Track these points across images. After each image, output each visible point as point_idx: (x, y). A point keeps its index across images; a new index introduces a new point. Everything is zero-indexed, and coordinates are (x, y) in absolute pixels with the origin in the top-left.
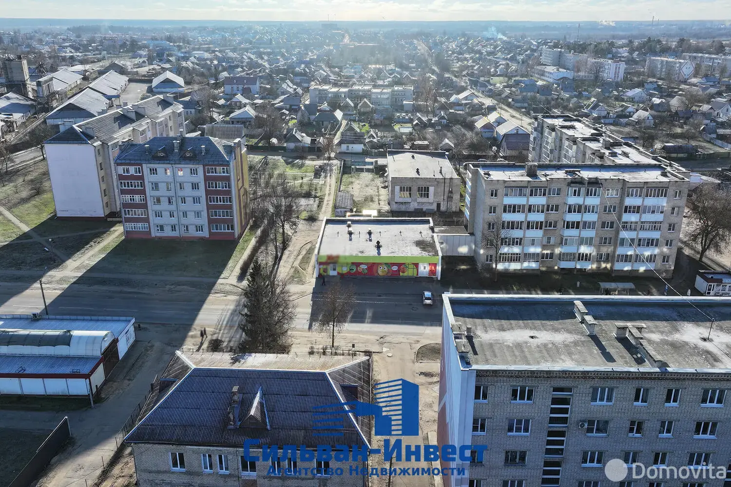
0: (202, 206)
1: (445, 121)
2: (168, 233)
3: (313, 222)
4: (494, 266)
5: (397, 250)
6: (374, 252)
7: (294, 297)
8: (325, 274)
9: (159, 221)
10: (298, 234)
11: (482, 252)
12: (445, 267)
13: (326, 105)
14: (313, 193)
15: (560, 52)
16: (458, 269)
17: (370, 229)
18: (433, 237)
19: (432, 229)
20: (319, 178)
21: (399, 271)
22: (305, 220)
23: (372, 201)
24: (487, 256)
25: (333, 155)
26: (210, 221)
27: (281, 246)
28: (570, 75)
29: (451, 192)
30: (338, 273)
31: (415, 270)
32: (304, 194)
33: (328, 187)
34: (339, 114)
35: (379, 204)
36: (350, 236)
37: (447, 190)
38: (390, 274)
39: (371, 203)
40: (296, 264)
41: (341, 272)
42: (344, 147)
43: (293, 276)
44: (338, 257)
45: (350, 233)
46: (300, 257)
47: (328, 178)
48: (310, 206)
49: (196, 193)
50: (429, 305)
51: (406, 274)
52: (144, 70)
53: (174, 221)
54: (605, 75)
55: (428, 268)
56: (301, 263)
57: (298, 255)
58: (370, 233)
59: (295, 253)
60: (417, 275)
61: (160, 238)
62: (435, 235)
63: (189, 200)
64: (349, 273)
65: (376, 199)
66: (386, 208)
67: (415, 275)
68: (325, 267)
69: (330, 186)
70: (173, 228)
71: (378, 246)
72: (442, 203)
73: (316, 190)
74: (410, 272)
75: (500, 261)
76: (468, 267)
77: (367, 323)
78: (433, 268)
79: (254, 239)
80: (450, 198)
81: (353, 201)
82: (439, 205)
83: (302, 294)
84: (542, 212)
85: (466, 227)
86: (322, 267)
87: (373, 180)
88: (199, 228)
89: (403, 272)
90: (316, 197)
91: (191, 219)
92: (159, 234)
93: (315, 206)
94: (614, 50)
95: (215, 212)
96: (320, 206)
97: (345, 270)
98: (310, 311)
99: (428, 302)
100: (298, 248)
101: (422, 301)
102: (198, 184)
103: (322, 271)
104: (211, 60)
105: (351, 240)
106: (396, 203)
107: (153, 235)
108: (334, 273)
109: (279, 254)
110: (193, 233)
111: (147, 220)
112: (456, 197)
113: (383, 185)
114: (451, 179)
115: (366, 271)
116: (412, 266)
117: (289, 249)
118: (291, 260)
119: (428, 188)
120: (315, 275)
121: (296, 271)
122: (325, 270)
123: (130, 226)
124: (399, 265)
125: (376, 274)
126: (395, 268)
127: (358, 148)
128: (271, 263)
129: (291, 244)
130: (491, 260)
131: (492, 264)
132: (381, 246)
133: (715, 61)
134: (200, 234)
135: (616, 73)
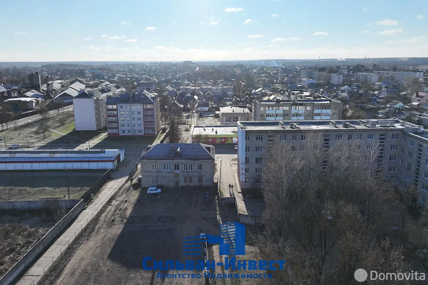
0: (142, 122)
2: (127, 133)
3: (188, 131)
5: (224, 133)
9: (123, 128)
13: (189, 94)
14: (187, 123)
15: (311, 71)
20: (189, 119)
21: (225, 141)
22: (184, 131)
25: (194, 112)
26: (145, 128)
28: (315, 82)
29: (248, 119)
31: (231, 141)
34: (196, 97)
36: (205, 130)
37: (246, 118)
38: (221, 143)
44: (200, 135)
47: (193, 119)
48: (186, 127)
49: (139, 116)
52: (91, 83)
53: (129, 128)
54: (333, 82)
55: (236, 140)
58: (213, 129)
61: (123, 136)
63: (136, 119)
67: (232, 143)
70: (129, 132)
71: (216, 133)
74: (229, 142)
79: (163, 136)
86: (194, 139)
87: (213, 119)
88: (140, 131)
89: (227, 142)
90: (188, 124)
91: (137, 128)
92: (123, 134)
93: (188, 127)
94: (340, 71)
95: (147, 124)
96: (190, 127)
102: (140, 112)
104: (126, 78)
106: (224, 124)
107: (120, 135)
110: (137, 133)
111: (118, 128)
113: (218, 121)
114: (248, 113)
115: (212, 142)
116: (230, 139)
123: (110, 131)
124: (225, 138)
125: (216, 143)
126: (223, 140)
127: (206, 109)
133: (389, 74)
134: (140, 134)
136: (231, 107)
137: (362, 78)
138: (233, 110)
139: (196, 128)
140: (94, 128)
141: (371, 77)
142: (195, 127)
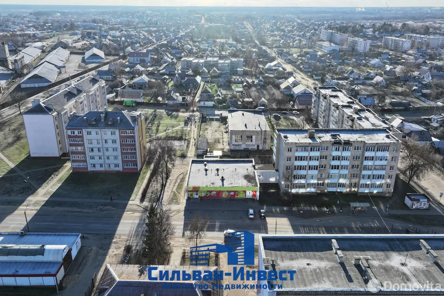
0: (119, 153)
1: (262, 83)
2: (98, 168)
3: (184, 158)
4: (290, 191)
5: (233, 182)
6: (220, 183)
7: (173, 214)
8: (192, 197)
9: (92, 161)
10: (175, 167)
11: (283, 183)
12: (261, 191)
13: (191, 71)
14: (184, 137)
15: (332, 32)
16: (269, 192)
17: (217, 167)
18: (254, 172)
19: (254, 166)
20: (187, 126)
21: (235, 195)
22: (179, 157)
23: (219, 142)
24: (286, 185)
25: (195, 109)
26: (123, 162)
27: (165, 176)
28: (337, 48)
29: (265, 139)
30: (199, 197)
31: (244, 194)
32: (179, 138)
33: (193, 132)
34: (198, 79)
35: (223, 144)
36: (206, 172)
37: (263, 137)
38: (229, 197)
39: (218, 144)
40: (174, 189)
41: (200, 196)
42: (202, 103)
43: (172, 199)
44: (199, 188)
45: (206, 170)
46: (177, 184)
48: (182, 146)
49: (115, 146)
50: (252, 218)
51: (239, 197)
52: (79, 45)
53: (101, 161)
54: (358, 48)
55: (251, 193)
56: (177, 189)
57: (175, 183)
58: (218, 170)
59: (174, 181)
60: (245, 197)
61: (93, 171)
62: (256, 171)
63: (110, 150)
64: (205, 197)
65: (221, 141)
66: (227, 148)
67: (244, 197)
68: (191, 193)
69: (194, 132)
70: (101, 165)
71: (223, 179)
72: (260, 145)
73: (185, 135)
74: (241, 196)
75: (293, 187)
76: (275, 190)
77: (216, 231)
78: (255, 193)
79: (149, 171)
80: (265, 142)
81: (208, 142)
82: (258, 146)
83: (179, 211)
84: (318, 160)
85: (274, 165)
86: (189, 193)
87: (219, 127)
88: (117, 165)
90: (185, 140)
91: (112, 161)
92: (93, 169)
93: (185, 146)
94: (364, 30)
95: (126, 156)
96: (188, 146)
97: (203, 195)
98: (183, 223)
99: (252, 216)
100: (175, 177)
101: (248, 216)
102: (116, 140)
103: (189, 196)
104: (120, 37)
105: (206, 175)
106: (233, 145)
107: (89, 170)
108: (197, 197)
109: (164, 182)
110: (113, 168)
111: (85, 161)
112: (269, 141)
113: (225, 131)
114: (265, 131)
115: (216, 195)
116: (242, 192)
117: (170, 178)
118: (171, 186)
119: (252, 136)
120: (186, 198)
121: (175, 195)
122: (192, 195)
123: (76, 165)
124: (235, 192)
125: (221, 197)
126: (232, 193)
127: (211, 104)
128: (160, 189)
129: (171, 174)
130: (288, 188)
131: (289, 190)
132: (224, 180)
133: (423, 39)
134: (117, 169)
135: (365, 47)
136: (243, 114)
137: (392, 44)
138: (246, 124)
139: (194, 165)
140: (55, 153)
141: (402, 43)
142: (193, 162)
